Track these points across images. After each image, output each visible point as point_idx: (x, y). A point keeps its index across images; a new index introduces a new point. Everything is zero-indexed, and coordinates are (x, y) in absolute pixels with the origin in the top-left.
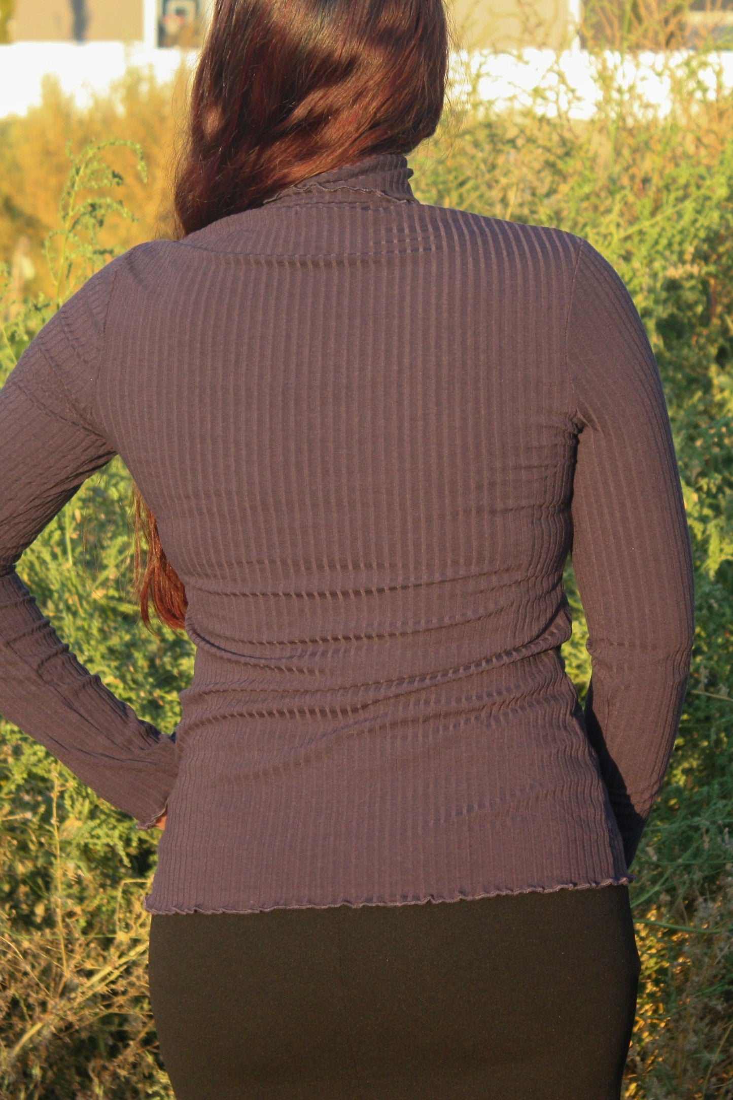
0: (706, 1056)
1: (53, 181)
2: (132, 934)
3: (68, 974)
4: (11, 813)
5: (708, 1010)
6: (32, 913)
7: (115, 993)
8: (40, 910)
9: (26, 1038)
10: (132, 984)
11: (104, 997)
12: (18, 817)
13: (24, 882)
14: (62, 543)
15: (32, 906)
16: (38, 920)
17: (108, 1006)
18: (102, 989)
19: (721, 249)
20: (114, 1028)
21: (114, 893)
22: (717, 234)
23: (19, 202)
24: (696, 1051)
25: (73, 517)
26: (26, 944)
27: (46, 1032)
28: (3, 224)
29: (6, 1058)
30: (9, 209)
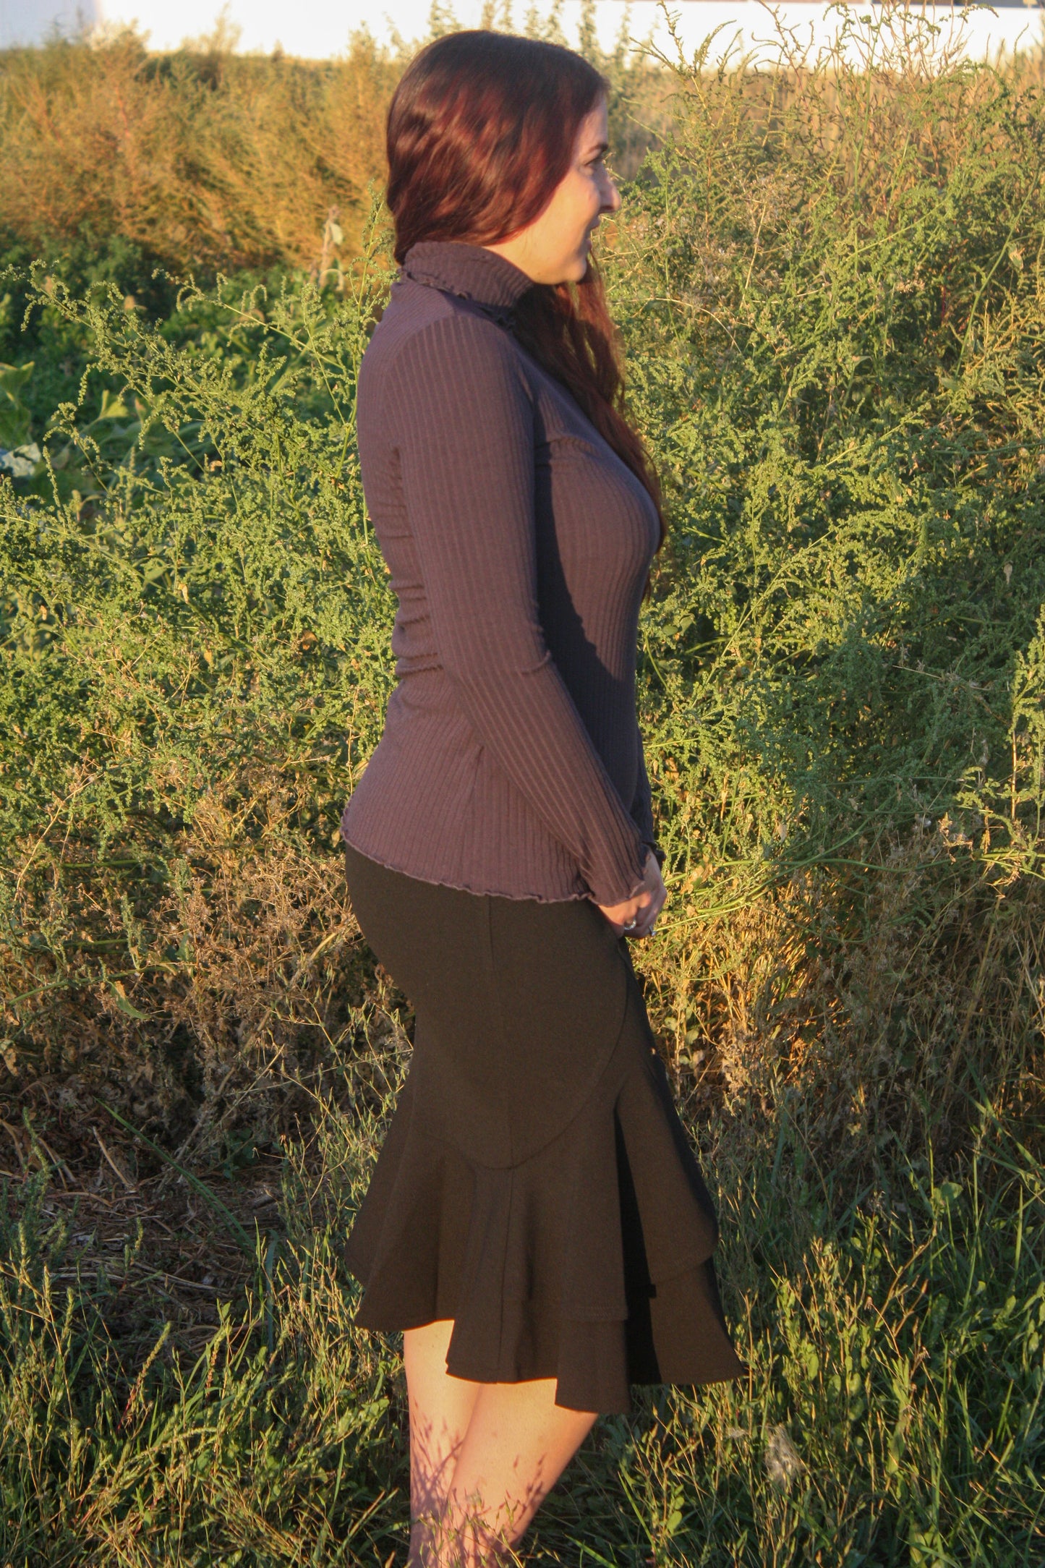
4: (312, 756)
6: (330, 838)
9: (322, 945)
12: (319, 759)
13: (323, 813)
14: (359, 525)
15: (329, 833)
16: (335, 845)
22: (946, 248)
23: (330, 162)
26: (323, 867)
27: (339, 941)
28: (316, 184)
29: (304, 962)
30: (321, 169)
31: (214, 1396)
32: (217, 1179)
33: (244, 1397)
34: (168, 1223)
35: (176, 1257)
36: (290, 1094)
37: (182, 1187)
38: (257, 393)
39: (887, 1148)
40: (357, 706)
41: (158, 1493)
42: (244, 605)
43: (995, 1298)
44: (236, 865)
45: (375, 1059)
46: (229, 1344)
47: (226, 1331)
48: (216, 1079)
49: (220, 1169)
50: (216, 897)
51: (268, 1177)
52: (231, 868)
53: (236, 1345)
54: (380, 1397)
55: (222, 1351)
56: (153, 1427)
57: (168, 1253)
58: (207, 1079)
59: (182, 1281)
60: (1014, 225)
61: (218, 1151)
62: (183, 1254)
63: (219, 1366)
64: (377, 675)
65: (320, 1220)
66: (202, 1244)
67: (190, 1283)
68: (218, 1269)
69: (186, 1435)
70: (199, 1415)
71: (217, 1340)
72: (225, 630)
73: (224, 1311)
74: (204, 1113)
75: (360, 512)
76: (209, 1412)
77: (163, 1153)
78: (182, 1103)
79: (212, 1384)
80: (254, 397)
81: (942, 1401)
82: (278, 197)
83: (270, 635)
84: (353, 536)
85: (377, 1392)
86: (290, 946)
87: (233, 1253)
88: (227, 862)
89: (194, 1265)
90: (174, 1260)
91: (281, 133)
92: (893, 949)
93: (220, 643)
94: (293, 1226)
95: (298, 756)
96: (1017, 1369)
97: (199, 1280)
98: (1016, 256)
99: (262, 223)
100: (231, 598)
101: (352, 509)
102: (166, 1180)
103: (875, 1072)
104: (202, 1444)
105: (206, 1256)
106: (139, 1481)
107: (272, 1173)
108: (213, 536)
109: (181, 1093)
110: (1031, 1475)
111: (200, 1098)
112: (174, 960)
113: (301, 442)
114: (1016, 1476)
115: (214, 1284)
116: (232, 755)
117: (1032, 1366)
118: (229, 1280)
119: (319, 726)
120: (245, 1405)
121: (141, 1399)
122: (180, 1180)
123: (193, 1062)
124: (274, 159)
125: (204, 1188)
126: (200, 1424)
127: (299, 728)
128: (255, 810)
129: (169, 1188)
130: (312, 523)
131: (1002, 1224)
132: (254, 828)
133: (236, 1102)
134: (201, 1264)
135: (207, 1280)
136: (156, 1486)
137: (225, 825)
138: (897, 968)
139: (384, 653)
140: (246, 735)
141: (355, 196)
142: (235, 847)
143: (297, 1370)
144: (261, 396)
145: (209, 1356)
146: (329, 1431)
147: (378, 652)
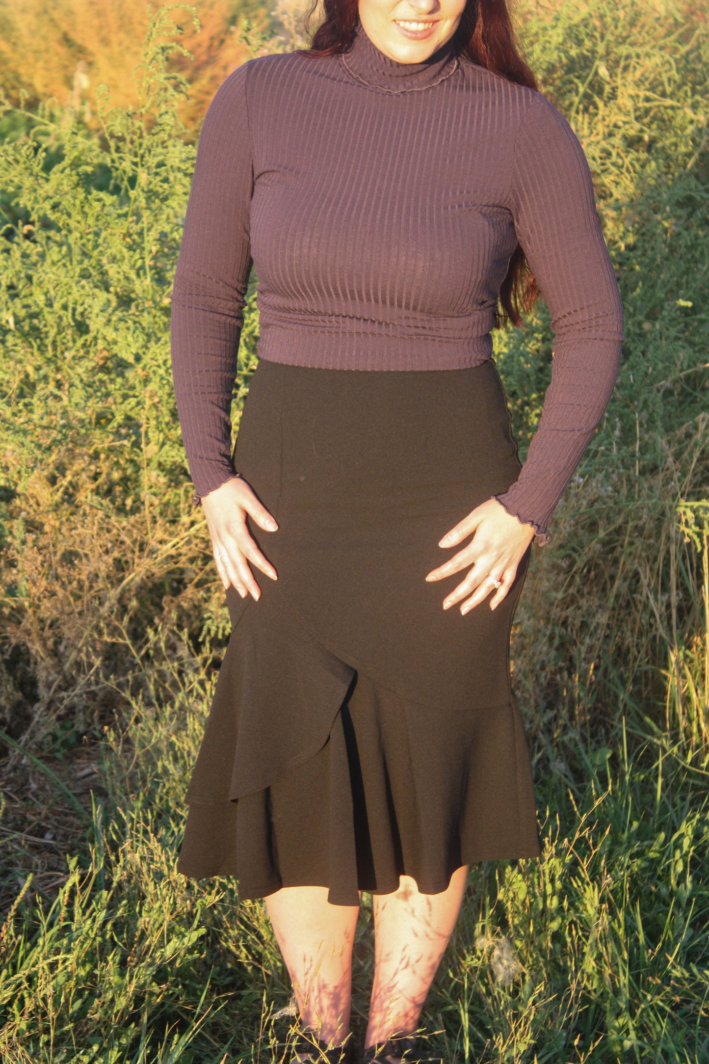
0: (554, 594)
1: (95, 22)
2: (192, 518)
3: (153, 544)
4: (113, 441)
5: (555, 566)
6: (124, 505)
7: (180, 555)
8: (129, 502)
9: (125, 582)
10: (190, 550)
11: (172, 557)
12: (117, 443)
13: (118, 484)
14: (142, 267)
15: (124, 500)
16: (128, 508)
17: (176, 563)
18: (173, 552)
19: (555, 76)
20: (177, 576)
21: (178, 491)
22: (553, 66)
23: (73, 35)
24: (549, 591)
25: (151, 252)
26: (124, 524)
27: (138, 579)
28: (63, 51)
29: (113, 594)
30: (67, 40)
31: (67, 928)
32: (49, 759)
33: (92, 928)
34: (16, 793)
35: (24, 819)
36: (101, 695)
37: (25, 766)
38: (64, 169)
39: (550, 722)
40: (148, 403)
41: (29, 1004)
42: (55, 330)
43: (644, 835)
44: (57, 524)
45: (170, 667)
46: (78, 888)
47: (75, 878)
48: (49, 686)
49: (51, 752)
50: (45, 547)
51: (85, 756)
52: (53, 527)
53: (83, 889)
54: (199, 927)
55: (72, 893)
56: (21, 954)
57: (18, 817)
58: (41, 686)
59: (31, 838)
60: (601, 49)
61: (50, 738)
62: (30, 817)
63: (70, 905)
64: (162, 378)
65: (134, 789)
66: (44, 809)
67: (37, 840)
68: (57, 828)
69: (50, 961)
70: (57, 944)
71: (69, 885)
72: (42, 349)
73: (73, 863)
74: (39, 709)
75: (143, 258)
76: (65, 941)
77: (10, 742)
78: (19, 704)
79: (65, 920)
80: (62, 172)
81: (621, 915)
82: (37, 60)
83: (78, 351)
84: (138, 275)
85: (196, 923)
86: (100, 584)
87: (66, 815)
88: (50, 522)
89: (39, 825)
90: (23, 822)
91: (38, 15)
92: (552, 576)
93: (40, 361)
94: (114, 794)
95: (101, 440)
96: (667, 887)
97: (42, 837)
98: (603, 71)
99: (25, 79)
100: (45, 326)
101: (137, 256)
102: (12, 762)
103: (538, 667)
104: (60, 967)
105: (47, 818)
106: (14, 997)
107: (88, 754)
108: (29, 278)
109: (19, 695)
110: (695, 970)
111: (35, 699)
112: (14, 595)
113: (97, 206)
114: (685, 972)
115: (54, 839)
116: (54, 441)
117: (678, 884)
118: (66, 836)
119: (119, 418)
120: (92, 936)
121: (12, 932)
122: (24, 761)
123: (25, 672)
124: (33, 34)
125: (43, 766)
126: (57, 952)
127: (102, 420)
128: (70, 483)
129: (15, 769)
130: (107, 267)
131: (642, 777)
132: (69, 497)
133: (66, 702)
134: (44, 824)
135: (48, 836)
136: (27, 1001)
137: (47, 496)
138: (556, 589)
139: (165, 362)
140: (64, 426)
141: (90, 59)
142: (55, 511)
143: (130, 907)
144: (67, 171)
145: (62, 897)
146: (158, 954)
147: (161, 362)
